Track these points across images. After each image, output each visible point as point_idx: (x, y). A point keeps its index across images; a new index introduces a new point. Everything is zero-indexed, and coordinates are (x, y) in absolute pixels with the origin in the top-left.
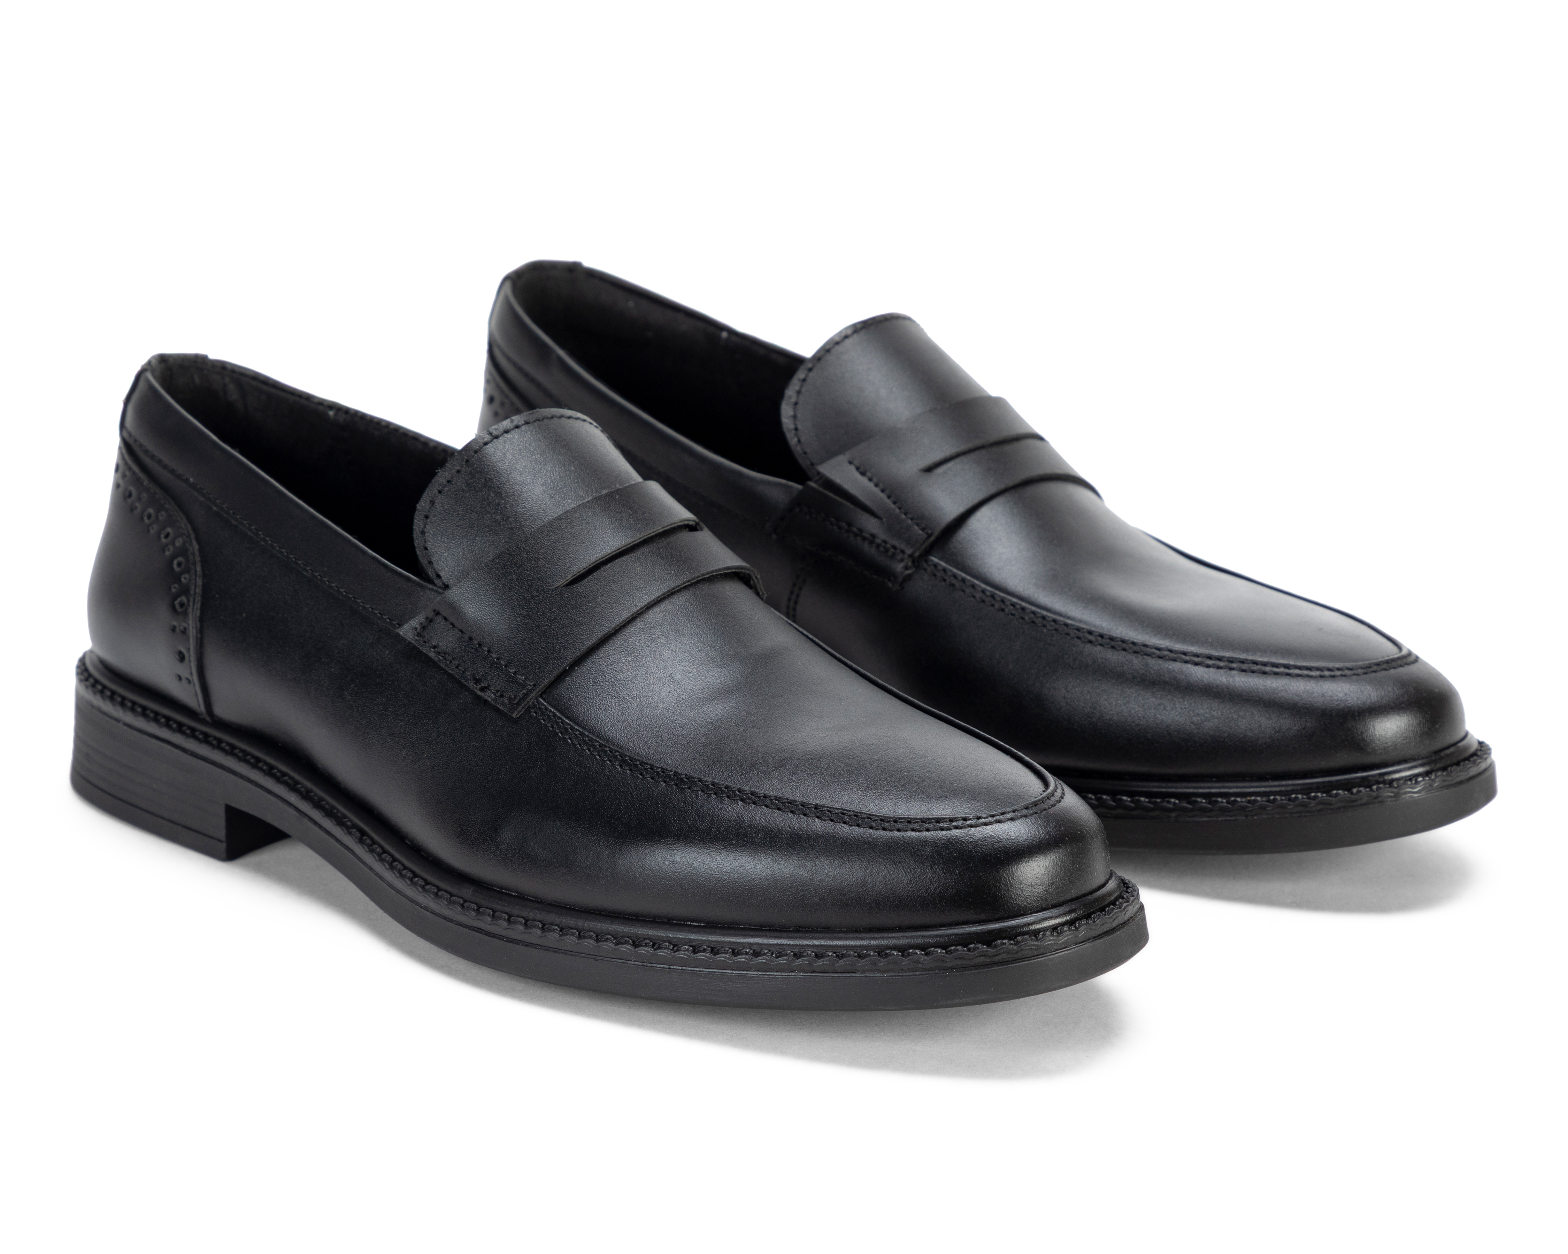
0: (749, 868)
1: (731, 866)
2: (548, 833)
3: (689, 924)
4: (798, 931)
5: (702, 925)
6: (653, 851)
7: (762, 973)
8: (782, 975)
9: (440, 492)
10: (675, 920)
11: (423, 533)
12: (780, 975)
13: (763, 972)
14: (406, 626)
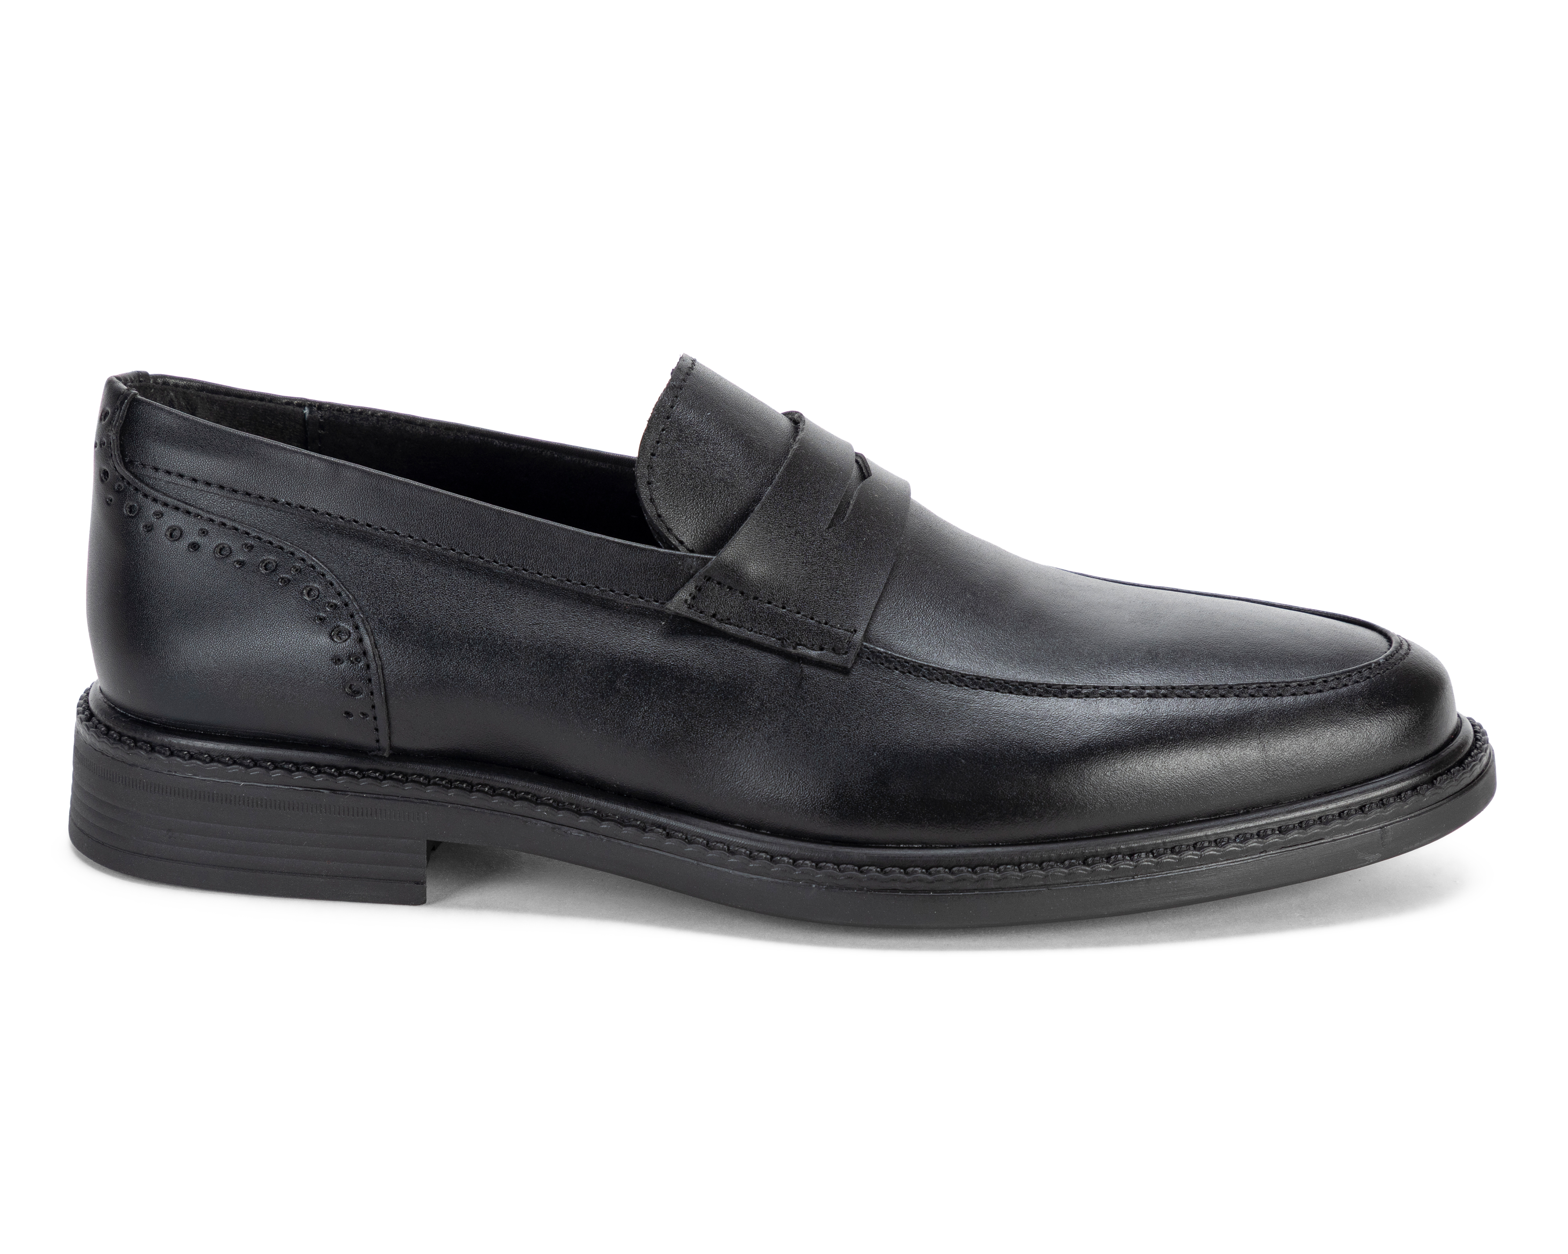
0: (1195, 760)
1: (1176, 763)
2: (955, 774)
3: (1133, 831)
4: (1247, 812)
5: (1147, 828)
6: (1089, 765)
7: (1232, 861)
8: (1253, 858)
9: (653, 455)
10: (1117, 831)
11: (652, 500)
12: (1250, 859)
13: (1232, 859)
14: (676, 599)
